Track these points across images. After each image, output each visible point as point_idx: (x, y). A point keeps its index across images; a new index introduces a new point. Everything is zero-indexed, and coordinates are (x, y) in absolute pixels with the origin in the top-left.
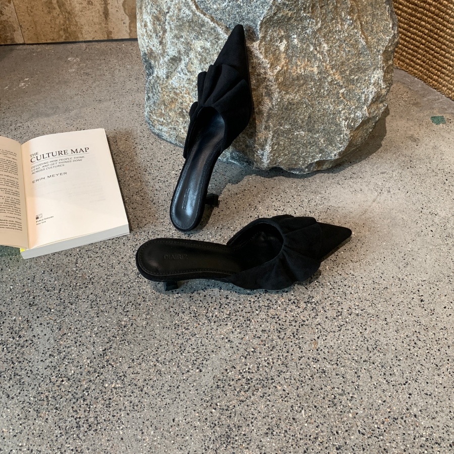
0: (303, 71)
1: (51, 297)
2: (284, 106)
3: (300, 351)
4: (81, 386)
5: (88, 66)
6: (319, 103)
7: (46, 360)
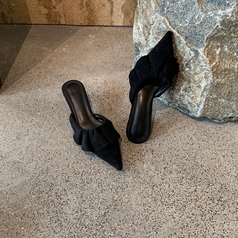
0: (228, 66)
1: (77, 178)
2: (214, 85)
3: (213, 229)
4: (92, 232)
5: (100, 41)
6: (235, 85)
7: (74, 214)
